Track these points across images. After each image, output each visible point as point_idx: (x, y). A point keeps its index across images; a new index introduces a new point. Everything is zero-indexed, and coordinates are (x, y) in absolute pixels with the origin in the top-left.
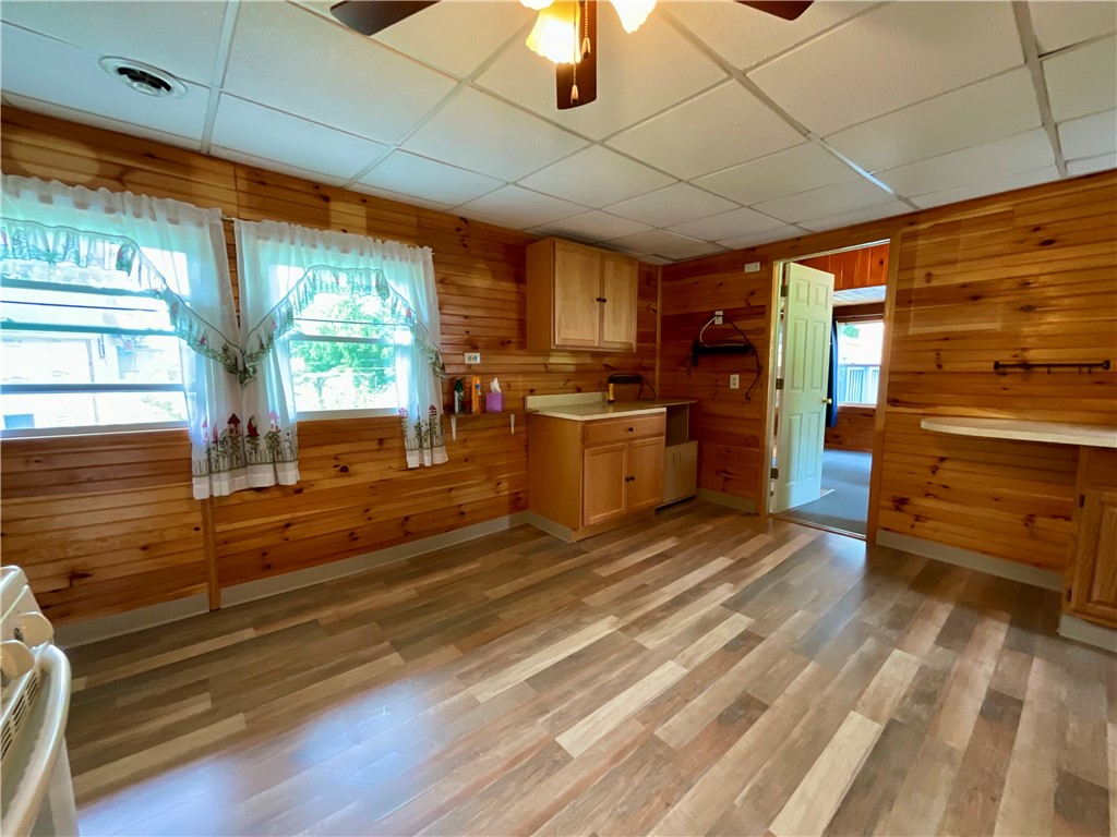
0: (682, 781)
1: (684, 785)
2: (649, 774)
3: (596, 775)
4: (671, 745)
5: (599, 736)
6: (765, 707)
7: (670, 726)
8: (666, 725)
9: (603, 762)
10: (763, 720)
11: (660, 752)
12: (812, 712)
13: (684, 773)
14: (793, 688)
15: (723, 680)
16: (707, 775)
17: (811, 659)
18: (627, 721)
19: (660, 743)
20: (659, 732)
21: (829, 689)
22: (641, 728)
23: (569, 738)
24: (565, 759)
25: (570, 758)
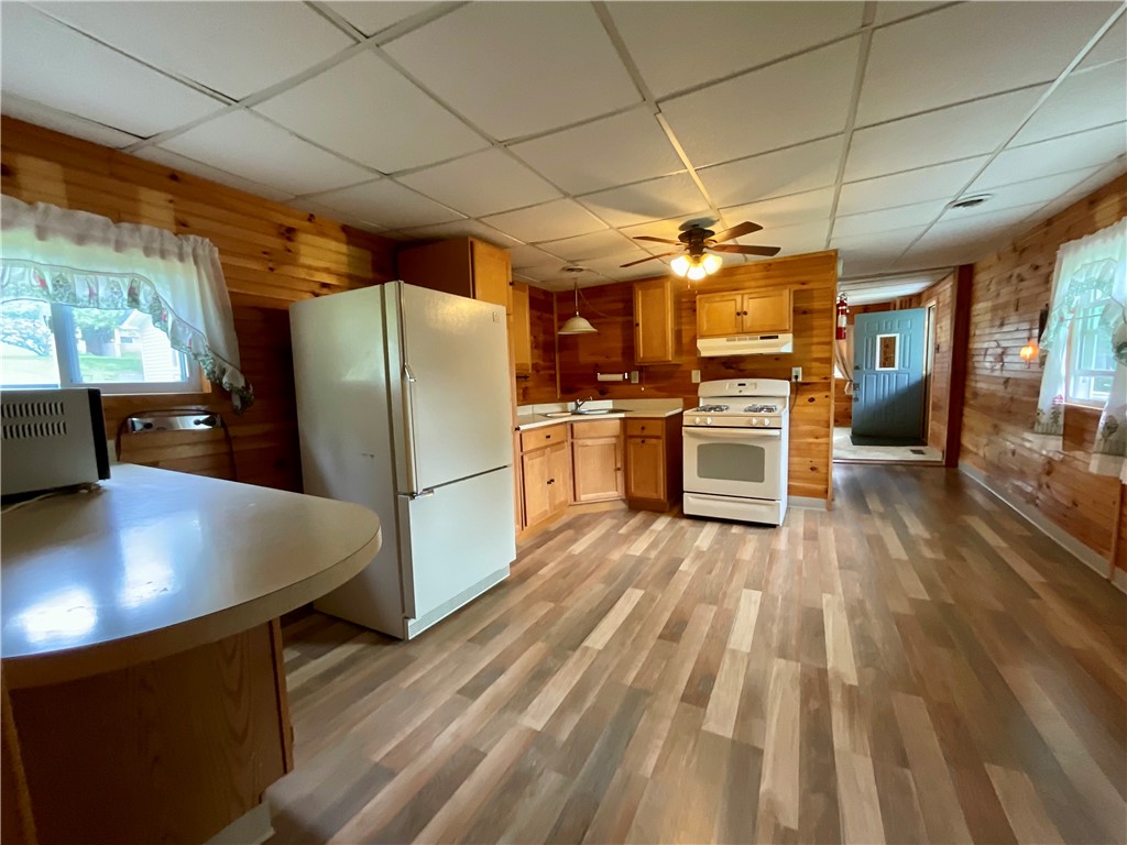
0: (688, 594)
2: (704, 592)
3: (728, 587)
4: (703, 605)
5: (743, 596)
6: (660, 637)
7: (710, 612)
8: (714, 612)
9: (729, 591)
10: (659, 630)
11: (707, 600)
12: (629, 642)
13: (689, 597)
14: (644, 655)
15: (699, 648)
16: (679, 599)
17: (630, 687)
19: (709, 604)
20: (715, 608)
21: (616, 661)
22: (726, 606)
23: (757, 595)
24: (747, 586)
25: (745, 587)
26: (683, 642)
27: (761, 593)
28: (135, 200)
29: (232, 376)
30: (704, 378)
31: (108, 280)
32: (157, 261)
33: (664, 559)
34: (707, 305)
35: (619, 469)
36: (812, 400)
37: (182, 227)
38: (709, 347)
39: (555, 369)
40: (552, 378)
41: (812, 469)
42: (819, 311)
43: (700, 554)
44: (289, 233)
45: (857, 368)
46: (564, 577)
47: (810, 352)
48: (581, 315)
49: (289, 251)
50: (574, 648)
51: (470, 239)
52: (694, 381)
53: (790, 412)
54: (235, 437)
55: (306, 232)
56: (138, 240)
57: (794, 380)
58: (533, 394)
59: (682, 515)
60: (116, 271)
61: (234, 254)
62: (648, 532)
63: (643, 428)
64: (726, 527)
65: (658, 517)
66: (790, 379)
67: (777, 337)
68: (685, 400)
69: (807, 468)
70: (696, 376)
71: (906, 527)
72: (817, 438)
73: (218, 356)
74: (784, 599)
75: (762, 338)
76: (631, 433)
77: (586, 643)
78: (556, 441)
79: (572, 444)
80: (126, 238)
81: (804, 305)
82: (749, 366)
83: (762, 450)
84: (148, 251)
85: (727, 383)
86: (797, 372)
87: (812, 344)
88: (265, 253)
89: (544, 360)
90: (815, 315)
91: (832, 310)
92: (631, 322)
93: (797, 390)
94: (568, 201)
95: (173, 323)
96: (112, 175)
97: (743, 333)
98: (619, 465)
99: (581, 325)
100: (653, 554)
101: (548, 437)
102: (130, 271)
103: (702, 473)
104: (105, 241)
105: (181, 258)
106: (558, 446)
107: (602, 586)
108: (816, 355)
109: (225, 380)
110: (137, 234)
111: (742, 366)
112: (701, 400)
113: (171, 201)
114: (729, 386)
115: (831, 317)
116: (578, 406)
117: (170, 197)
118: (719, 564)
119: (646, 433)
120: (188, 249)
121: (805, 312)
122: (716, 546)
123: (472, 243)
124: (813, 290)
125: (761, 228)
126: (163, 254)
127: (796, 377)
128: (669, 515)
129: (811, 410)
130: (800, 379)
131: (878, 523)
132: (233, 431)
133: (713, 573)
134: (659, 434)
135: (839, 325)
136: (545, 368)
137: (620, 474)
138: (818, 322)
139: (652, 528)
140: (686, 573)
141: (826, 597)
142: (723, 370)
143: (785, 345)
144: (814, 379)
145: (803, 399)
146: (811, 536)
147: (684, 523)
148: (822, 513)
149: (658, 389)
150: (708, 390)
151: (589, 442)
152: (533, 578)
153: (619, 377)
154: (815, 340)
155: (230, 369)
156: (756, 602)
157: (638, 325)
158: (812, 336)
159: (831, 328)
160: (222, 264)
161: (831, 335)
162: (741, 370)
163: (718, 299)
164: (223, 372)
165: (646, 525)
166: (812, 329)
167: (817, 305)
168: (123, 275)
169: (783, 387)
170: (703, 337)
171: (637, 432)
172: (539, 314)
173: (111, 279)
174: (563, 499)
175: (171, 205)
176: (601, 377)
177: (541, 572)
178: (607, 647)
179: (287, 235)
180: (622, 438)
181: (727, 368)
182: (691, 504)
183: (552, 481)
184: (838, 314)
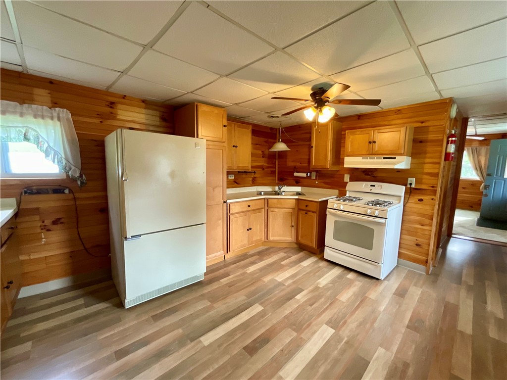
0: (287, 318)
1: (286, 317)
2: (298, 320)
3: (315, 319)
4: (290, 329)
5: (319, 332)
6: (245, 348)
7: (290, 337)
8: (292, 338)
9: (314, 323)
10: (249, 342)
11: (294, 327)
12: (225, 345)
13: (286, 320)
14: (226, 358)
16: (278, 320)
18: (309, 339)
19: (294, 330)
20: (295, 334)
22: (302, 336)
23: (330, 332)
24: (328, 323)
25: (326, 324)
26: (255, 357)
27: (334, 331)
28: (32, 94)
29: (75, 171)
30: (351, 180)
31: (16, 130)
32: (40, 120)
33: (294, 286)
34: (351, 137)
35: (293, 226)
36: (421, 200)
37: (55, 104)
38: (351, 162)
39: (275, 168)
40: (273, 173)
41: (417, 245)
42: (432, 141)
43: (317, 288)
44: (112, 105)
45: (489, 175)
46: (230, 287)
47: (423, 168)
48: (282, 141)
49: (112, 113)
50: (192, 340)
51: (196, 104)
52: (345, 181)
53: (404, 206)
54: (78, 198)
55: (122, 103)
56: (30, 112)
57: (409, 186)
58: (259, 180)
59: (323, 259)
60: (20, 125)
61: (80, 115)
62: (298, 266)
63: (307, 206)
64: (346, 272)
65: (312, 256)
66: (406, 185)
67: (395, 158)
68: (339, 190)
69: (413, 244)
70: (347, 178)
71: (486, 303)
72: (423, 225)
73: (68, 161)
74: (347, 343)
75: (384, 158)
76: (301, 207)
77: (202, 339)
78: (253, 209)
79: (267, 210)
80: (25, 111)
81: (420, 137)
82: (380, 175)
83: (373, 230)
84: (35, 116)
85: (364, 183)
86: (411, 181)
87: (425, 163)
88: (98, 115)
89: (268, 164)
90: (429, 144)
91: (442, 140)
92: (310, 145)
93: (411, 192)
94: (225, 78)
95: (47, 148)
96: (20, 84)
97: (372, 154)
98: (293, 224)
99: (281, 147)
100: (290, 282)
101: (249, 206)
102: (26, 125)
103: (336, 237)
104: (14, 113)
105: (52, 118)
106: (257, 211)
107: (244, 297)
108: (426, 171)
109: (70, 173)
110: (30, 109)
111: (375, 174)
112: (348, 193)
113: (49, 93)
114: (364, 186)
115: (442, 145)
116: (280, 189)
117: (48, 91)
118: (322, 300)
119: (308, 208)
120: (55, 114)
121: (421, 142)
122: (331, 285)
123: (197, 105)
124: (428, 126)
125: (349, 87)
126: (43, 117)
127: (411, 184)
128: (317, 257)
129: (419, 207)
130: (413, 186)
131: (463, 293)
132: (77, 195)
133: (313, 306)
134: (315, 211)
135: (448, 151)
136: (268, 167)
137: (293, 230)
138: (430, 148)
139: (301, 264)
140: (298, 301)
141: (381, 351)
142: (363, 176)
143: (402, 163)
144: (423, 187)
145: (414, 199)
146: (401, 293)
147: (322, 264)
148: (421, 275)
149: (325, 183)
150: (353, 187)
151: (276, 210)
152: (216, 283)
153: (304, 175)
154: (427, 160)
155: (73, 168)
156: (324, 339)
157: (312, 147)
158: (425, 158)
159: (441, 152)
160: (73, 120)
161: (440, 158)
162: (374, 177)
163: (358, 133)
164: (70, 169)
165: (301, 260)
166: (425, 153)
167: (431, 137)
168: (23, 127)
169: (401, 190)
170: (348, 156)
171: (304, 208)
172: (266, 139)
173: (17, 129)
174: (259, 238)
175: (50, 95)
176: (296, 174)
177: (221, 280)
178: (210, 345)
179: (110, 106)
180: (296, 209)
181: (366, 175)
182: (328, 254)
183: (250, 229)
184: (448, 143)
